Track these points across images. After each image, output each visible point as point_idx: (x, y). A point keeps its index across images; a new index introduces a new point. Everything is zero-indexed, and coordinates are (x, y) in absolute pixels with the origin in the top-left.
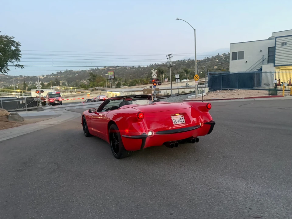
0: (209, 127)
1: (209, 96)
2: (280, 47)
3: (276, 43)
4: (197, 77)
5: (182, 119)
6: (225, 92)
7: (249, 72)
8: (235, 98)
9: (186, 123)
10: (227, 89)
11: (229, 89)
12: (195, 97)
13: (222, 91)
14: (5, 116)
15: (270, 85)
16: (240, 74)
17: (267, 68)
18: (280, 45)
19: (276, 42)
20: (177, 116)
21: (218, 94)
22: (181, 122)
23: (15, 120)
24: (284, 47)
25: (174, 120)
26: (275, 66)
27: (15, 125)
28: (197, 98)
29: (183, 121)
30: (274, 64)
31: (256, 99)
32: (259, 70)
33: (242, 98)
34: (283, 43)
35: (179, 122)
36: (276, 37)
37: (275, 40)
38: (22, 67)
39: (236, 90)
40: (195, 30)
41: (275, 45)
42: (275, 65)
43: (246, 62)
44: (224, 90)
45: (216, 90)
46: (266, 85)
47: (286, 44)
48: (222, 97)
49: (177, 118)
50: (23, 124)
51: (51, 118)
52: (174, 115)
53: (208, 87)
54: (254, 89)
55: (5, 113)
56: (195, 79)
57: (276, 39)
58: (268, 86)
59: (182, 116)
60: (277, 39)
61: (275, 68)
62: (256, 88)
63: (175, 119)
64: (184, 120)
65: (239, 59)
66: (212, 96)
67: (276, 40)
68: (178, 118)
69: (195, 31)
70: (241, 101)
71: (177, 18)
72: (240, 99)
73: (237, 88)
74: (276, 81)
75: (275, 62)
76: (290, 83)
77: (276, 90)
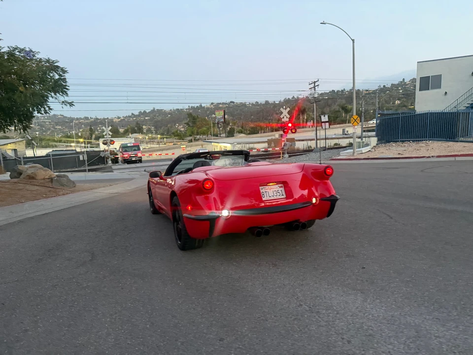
0: (329, 205)
1: (377, 152)
4: (355, 120)
5: (280, 191)
6: (405, 146)
7: (452, 111)
8: (422, 156)
9: (287, 198)
10: (409, 141)
11: (413, 141)
12: (352, 154)
13: (400, 144)
14: (49, 179)
16: (432, 114)
20: (272, 187)
21: (394, 148)
22: (278, 196)
23: (63, 185)
25: (266, 192)
27: (61, 193)
28: (355, 154)
29: (283, 195)
31: (458, 159)
32: (467, 107)
33: (432, 156)
35: (275, 197)
38: (71, 104)
39: (425, 141)
40: (353, 40)
43: (446, 93)
44: (404, 141)
45: (390, 142)
48: (399, 154)
49: (272, 190)
50: (72, 192)
51: (117, 183)
52: (267, 185)
53: (377, 136)
54: (457, 141)
55: (49, 175)
56: (352, 123)
59: (282, 187)
62: (462, 139)
63: (268, 190)
64: (284, 193)
65: (432, 88)
66: (382, 153)
68: (274, 190)
69: (353, 42)
70: (431, 162)
71: (322, 22)
72: (429, 157)
73: (427, 139)
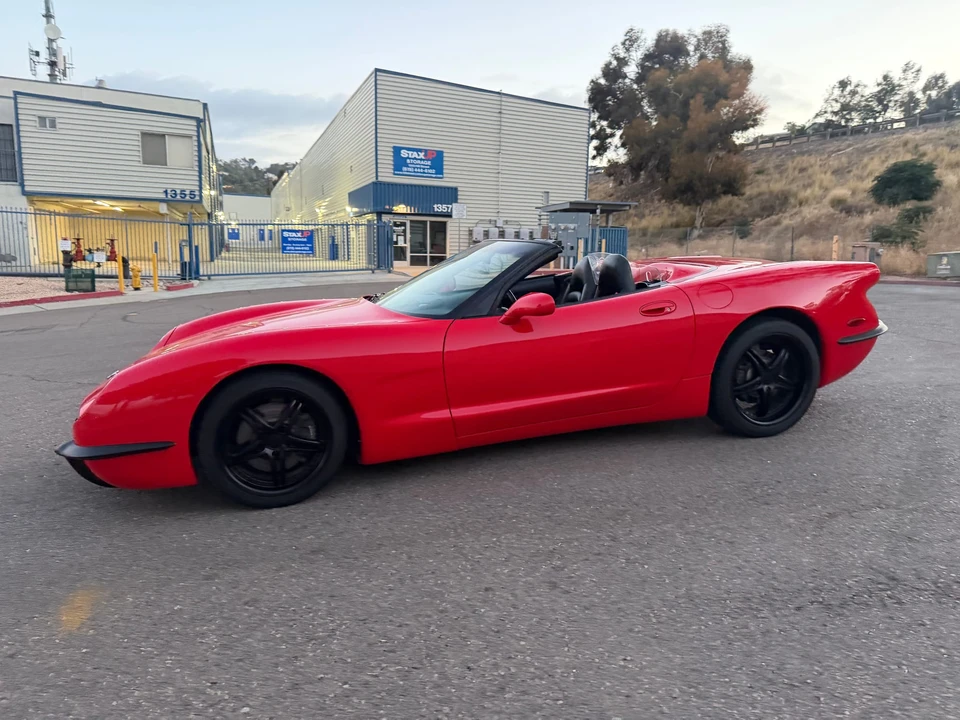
2: (34, 129)
3: (17, 114)
15: (15, 259)
18: (33, 124)
19: (16, 108)
24: (48, 133)
26: (24, 193)
30: (22, 185)
34: (42, 119)
36: (16, 93)
37: (12, 101)
41: (17, 120)
42: (27, 189)
47: (53, 125)
57: (15, 99)
58: (9, 262)
60: (20, 99)
61: (24, 198)
67: (16, 103)
74: (69, 246)
75: (23, 180)
76: (113, 252)
77: (92, 276)
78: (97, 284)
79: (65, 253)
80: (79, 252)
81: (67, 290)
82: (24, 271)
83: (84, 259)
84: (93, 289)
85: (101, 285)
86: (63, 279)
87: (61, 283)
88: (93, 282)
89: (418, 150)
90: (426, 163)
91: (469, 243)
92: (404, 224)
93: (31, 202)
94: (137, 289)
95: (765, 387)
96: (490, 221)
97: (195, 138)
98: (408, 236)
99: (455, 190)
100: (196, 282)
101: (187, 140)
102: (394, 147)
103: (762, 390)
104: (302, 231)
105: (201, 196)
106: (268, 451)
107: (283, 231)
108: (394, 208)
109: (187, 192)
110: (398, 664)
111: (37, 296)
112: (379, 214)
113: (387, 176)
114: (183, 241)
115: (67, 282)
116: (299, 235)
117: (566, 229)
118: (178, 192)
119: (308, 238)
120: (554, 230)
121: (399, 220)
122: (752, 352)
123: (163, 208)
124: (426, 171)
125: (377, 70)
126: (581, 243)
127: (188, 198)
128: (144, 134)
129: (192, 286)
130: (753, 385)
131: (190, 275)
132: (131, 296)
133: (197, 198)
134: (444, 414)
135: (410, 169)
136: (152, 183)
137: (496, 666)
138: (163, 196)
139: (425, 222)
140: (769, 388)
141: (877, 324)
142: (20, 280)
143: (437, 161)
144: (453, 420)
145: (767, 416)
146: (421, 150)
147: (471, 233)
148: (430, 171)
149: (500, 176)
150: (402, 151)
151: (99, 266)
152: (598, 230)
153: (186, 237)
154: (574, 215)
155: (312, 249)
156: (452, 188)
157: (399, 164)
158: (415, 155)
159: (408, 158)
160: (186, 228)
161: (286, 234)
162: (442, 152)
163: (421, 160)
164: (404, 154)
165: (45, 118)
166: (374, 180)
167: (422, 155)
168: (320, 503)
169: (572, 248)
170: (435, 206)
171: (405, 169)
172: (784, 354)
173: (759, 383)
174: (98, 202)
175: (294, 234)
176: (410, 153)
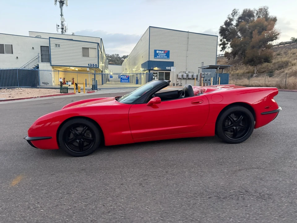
2: (54, 47)
3: (50, 43)
6: (5, 92)
8: (29, 97)
10: (5, 88)
11: (8, 88)
17: (43, 66)
18: (54, 46)
19: (50, 42)
24: (58, 49)
26: (51, 65)
30: (51, 63)
32: (35, 68)
33: (38, 97)
34: (56, 45)
36: (50, 38)
37: (49, 40)
39: (17, 88)
41: (50, 45)
42: (52, 64)
43: (17, 57)
46: (45, 84)
47: (59, 46)
48: (9, 97)
57: (49, 39)
58: (47, 84)
60: (51, 39)
61: (51, 67)
67: (50, 40)
72: (35, 98)
73: (18, 87)
74: (62, 80)
75: (51, 62)
76: (73, 82)
77: (67, 89)
78: (68, 91)
79: (61, 82)
80: (64, 82)
81: (61, 93)
82: (50, 87)
83: (65, 84)
84: (68, 93)
85: (69, 91)
86: (60, 89)
87: (59, 90)
88: (67, 90)
89: (162, 51)
90: (164, 54)
91: (177, 79)
92: (157, 73)
93: (53, 68)
94: (79, 92)
95: (235, 128)
96: (184, 72)
97: (97, 49)
98: (158, 77)
99: (173, 62)
100: (96, 91)
101: (95, 49)
102: (155, 50)
103: (234, 129)
104: (126, 76)
105: (98, 66)
106: (78, 141)
107: (121, 76)
108: (154, 68)
109: (95, 65)
110: (86, 202)
111: (52, 94)
112: (149, 70)
113: (152, 59)
114: (93, 79)
115: (60, 90)
116: (125, 77)
117: (207, 74)
118: (92, 65)
119: (128, 78)
120: (203, 75)
121: (155, 72)
122: (230, 116)
123: (88, 69)
124: (164, 57)
125: (150, 27)
126: (212, 79)
127: (95, 66)
128: (83, 48)
129: (95, 92)
130: (231, 127)
131: (95, 89)
132: (77, 94)
133: (97, 66)
134: (129, 132)
135: (159, 57)
136: (85, 62)
137: (111, 206)
138: (88, 66)
139: (163, 72)
140: (236, 128)
141: (278, 108)
142: (49, 90)
143: (167, 54)
144: (131, 134)
145: (236, 137)
146: (163, 51)
147: (177, 75)
148: (165, 57)
149: (188, 57)
150: (157, 51)
151: (69, 86)
152: (218, 74)
153: (94, 78)
154: (210, 70)
155: (129, 81)
156: (172, 62)
157: (156, 55)
158: (161, 52)
159: (159, 53)
160: (94, 75)
161: (122, 77)
162: (169, 51)
163: (163, 53)
164: (157, 52)
165: (57, 44)
166: (148, 60)
167: (163, 52)
168: (92, 156)
169: (209, 80)
170: (167, 68)
171: (158, 56)
172: (242, 117)
173: (233, 126)
174: (71, 68)
175: (124, 77)
176: (159, 51)
